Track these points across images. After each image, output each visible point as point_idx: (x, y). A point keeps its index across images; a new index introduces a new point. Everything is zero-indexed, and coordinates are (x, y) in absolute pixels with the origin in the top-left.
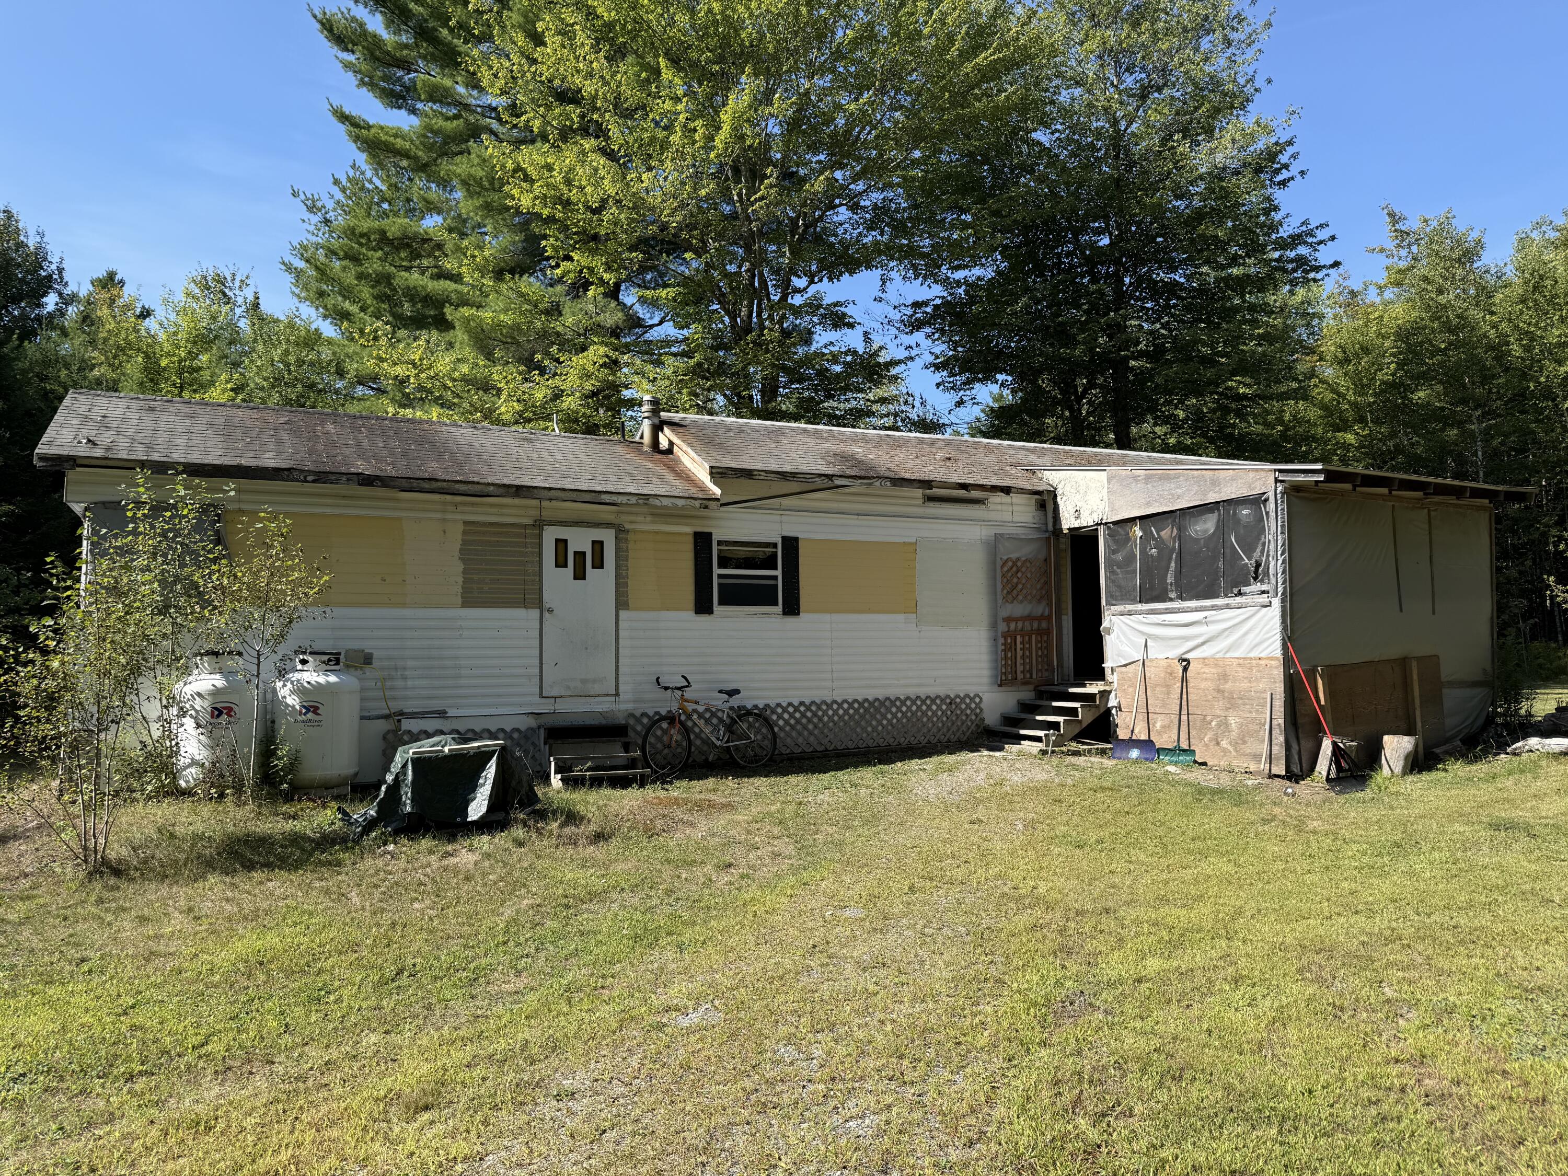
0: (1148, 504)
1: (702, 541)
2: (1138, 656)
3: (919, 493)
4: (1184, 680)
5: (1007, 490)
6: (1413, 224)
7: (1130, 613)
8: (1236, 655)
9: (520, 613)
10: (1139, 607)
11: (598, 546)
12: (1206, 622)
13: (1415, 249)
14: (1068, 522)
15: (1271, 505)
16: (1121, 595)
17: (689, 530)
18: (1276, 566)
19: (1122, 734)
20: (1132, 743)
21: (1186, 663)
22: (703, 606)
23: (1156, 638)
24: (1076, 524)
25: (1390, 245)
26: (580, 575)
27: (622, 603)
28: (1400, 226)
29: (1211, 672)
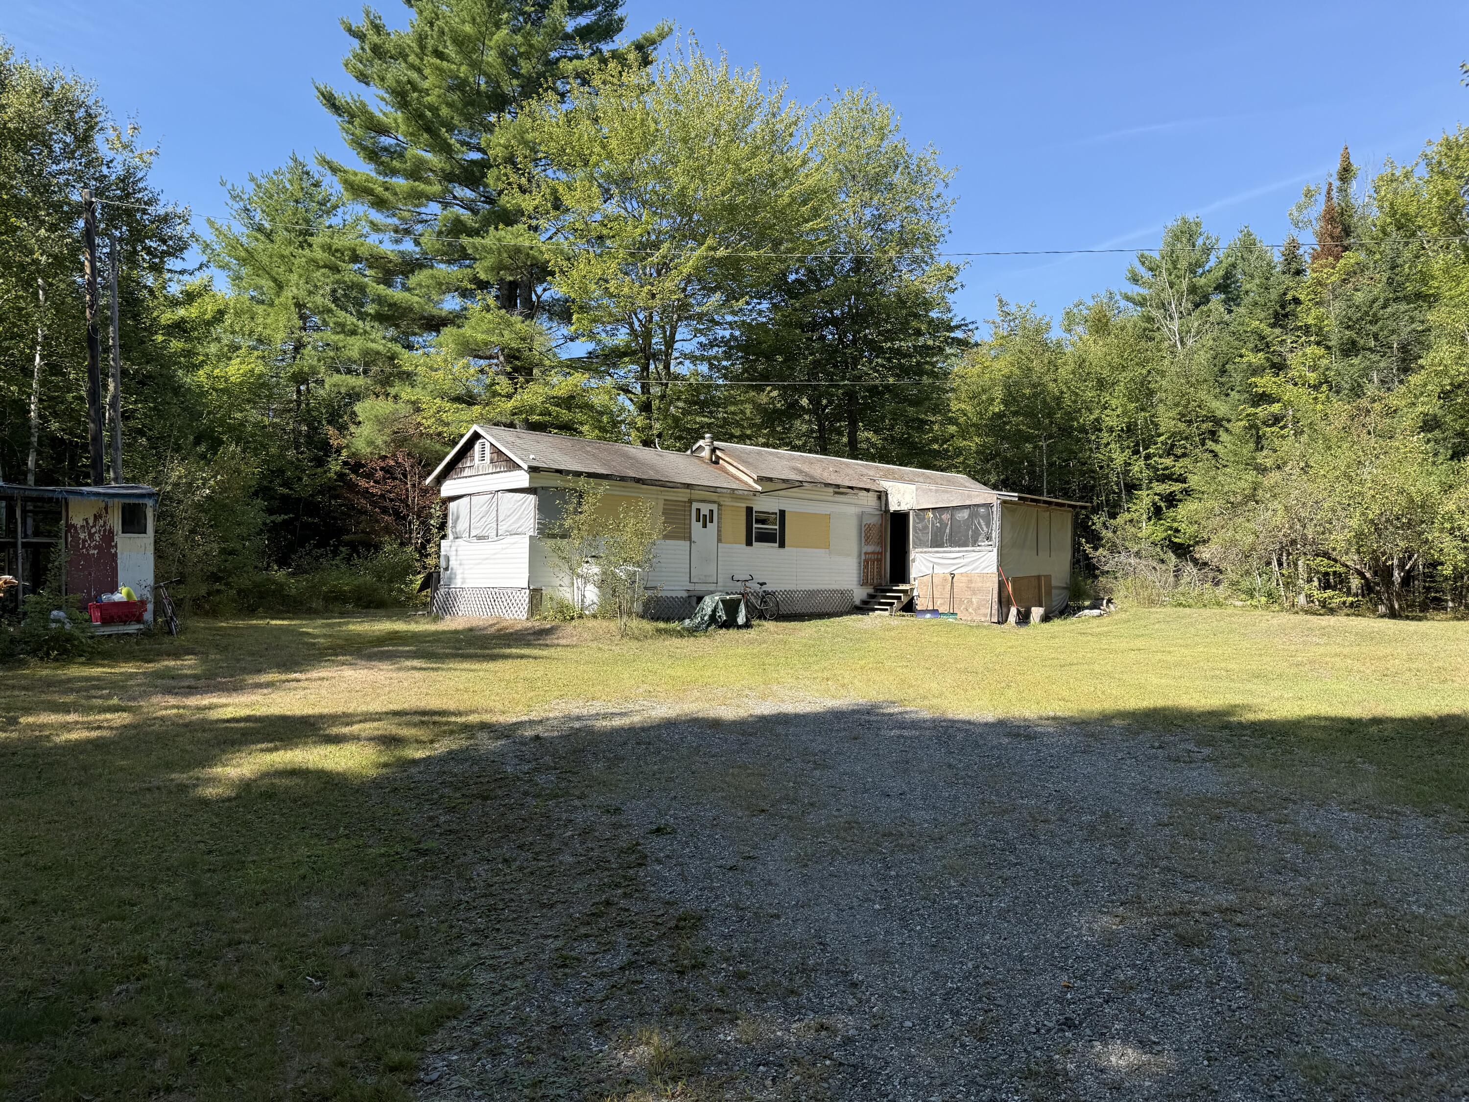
0: (936, 503)
1: (749, 510)
2: (930, 572)
3: (831, 490)
4: (952, 583)
5: (868, 490)
7: (924, 552)
8: (977, 571)
9: (682, 542)
10: (930, 549)
11: (711, 511)
12: (963, 557)
14: (893, 507)
15: (995, 509)
16: (920, 544)
17: (744, 505)
18: (995, 534)
19: (918, 608)
20: (927, 611)
21: (953, 576)
22: (749, 543)
23: (938, 564)
24: (898, 509)
26: (705, 526)
27: (719, 540)
28: (1004, 308)
29: (964, 579)
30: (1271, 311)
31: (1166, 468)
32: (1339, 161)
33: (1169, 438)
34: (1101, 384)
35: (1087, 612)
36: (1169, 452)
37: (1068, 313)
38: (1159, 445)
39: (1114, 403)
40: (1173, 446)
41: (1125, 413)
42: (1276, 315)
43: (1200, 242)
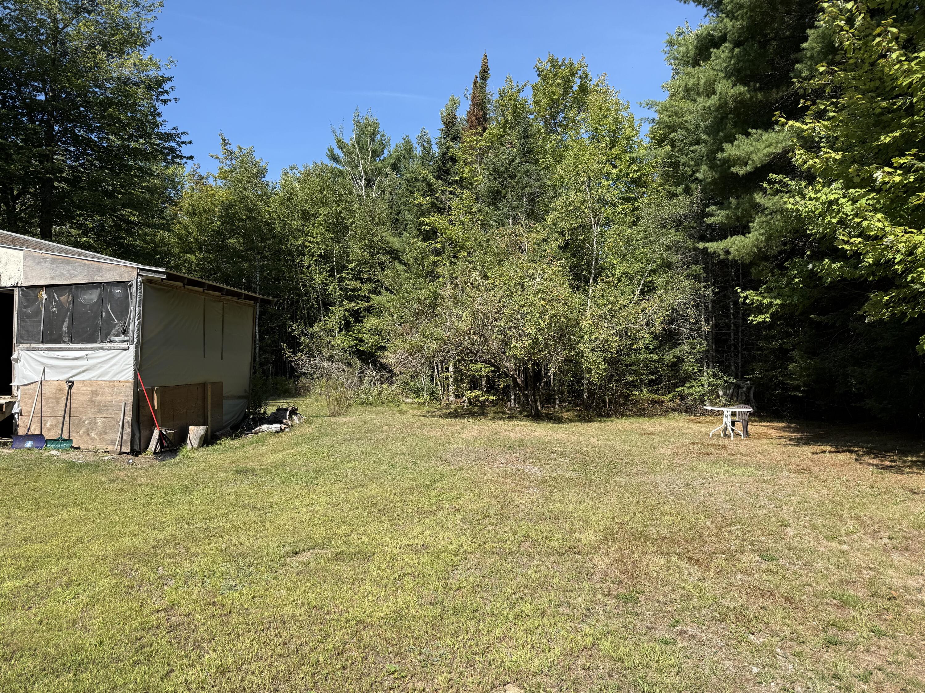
0: (53, 278)
2: (38, 378)
4: (69, 394)
6: (234, 148)
7: (34, 349)
8: (105, 378)
10: (41, 345)
12: (87, 357)
13: (234, 162)
15: (134, 289)
16: (28, 337)
18: (134, 326)
19: (21, 431)
20: (28, 437)
21: (71, 384)
23: (52, 367)
25: (222, 156)
28: (227, 147)
29: (87, 389)
30: (436, 167)
31: (354, 290)
32: (481, 65)
33: (357, 266)
34: (306, 217)
35: (264, 427)
36: (357, 277)
37: (284, 174)
38: (350, 271)
39: (315, 232)
40: (360, 271)
41: (323, 241)
42: (439, 169)
43: (378, 137)
